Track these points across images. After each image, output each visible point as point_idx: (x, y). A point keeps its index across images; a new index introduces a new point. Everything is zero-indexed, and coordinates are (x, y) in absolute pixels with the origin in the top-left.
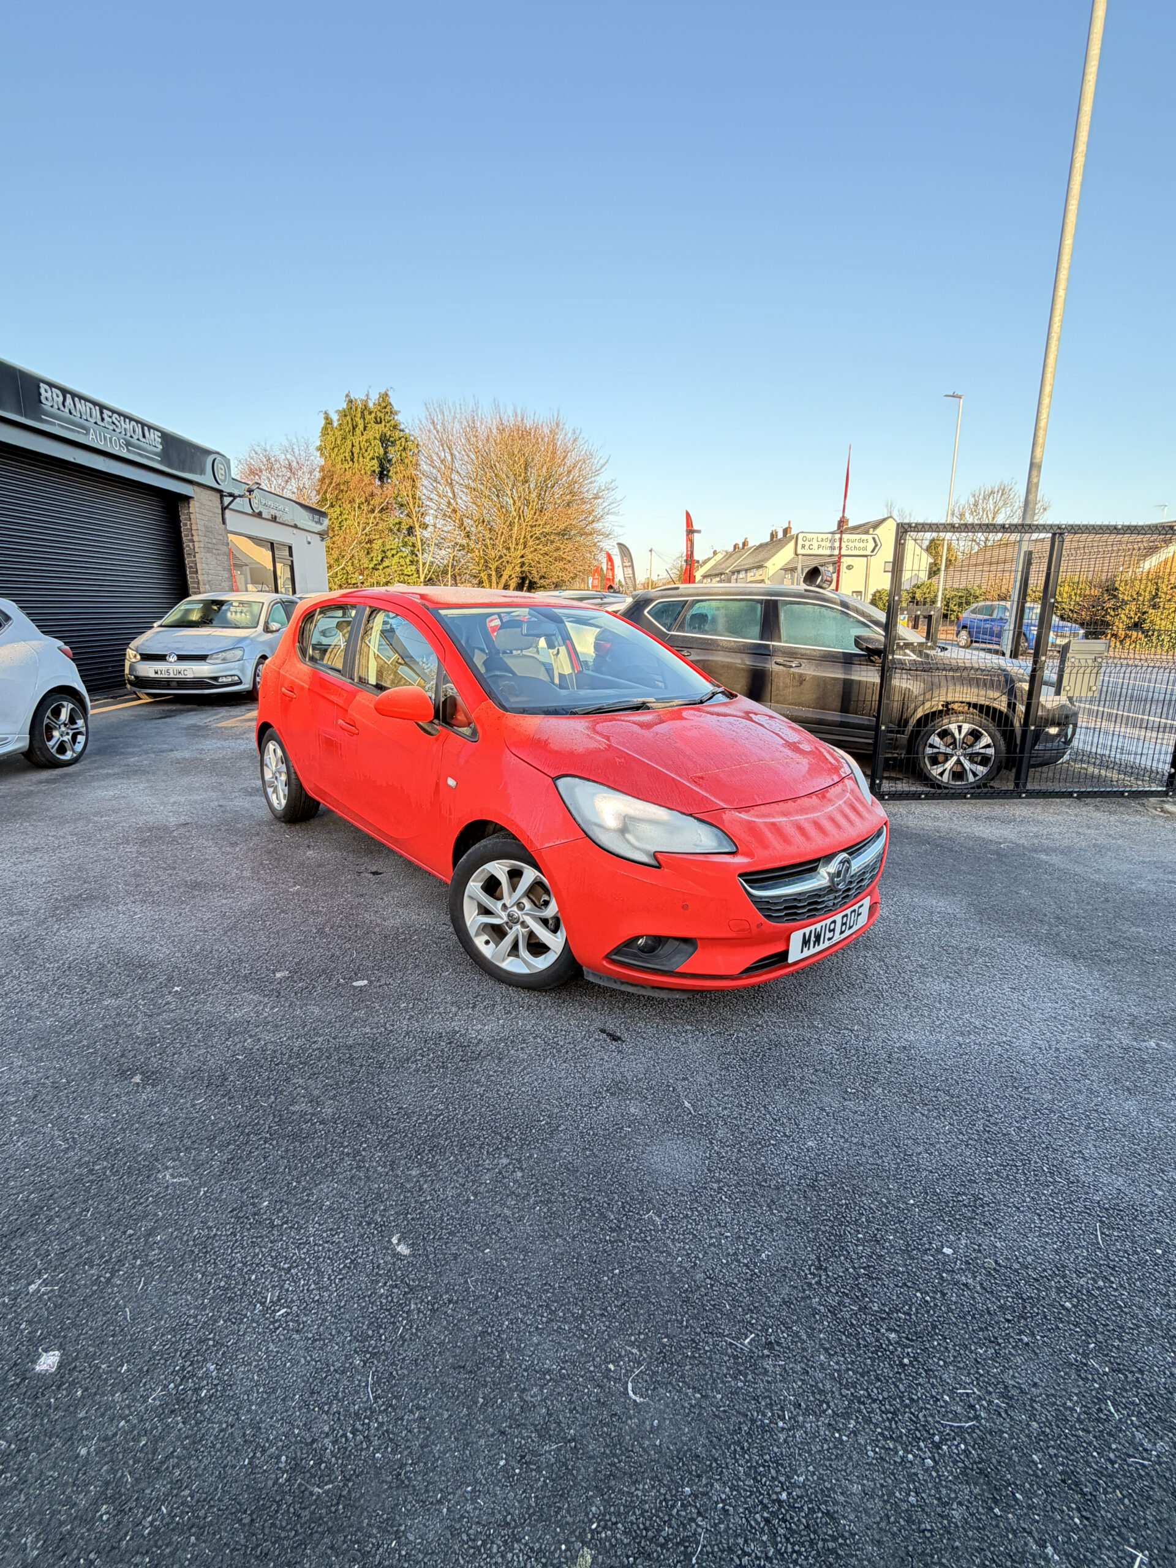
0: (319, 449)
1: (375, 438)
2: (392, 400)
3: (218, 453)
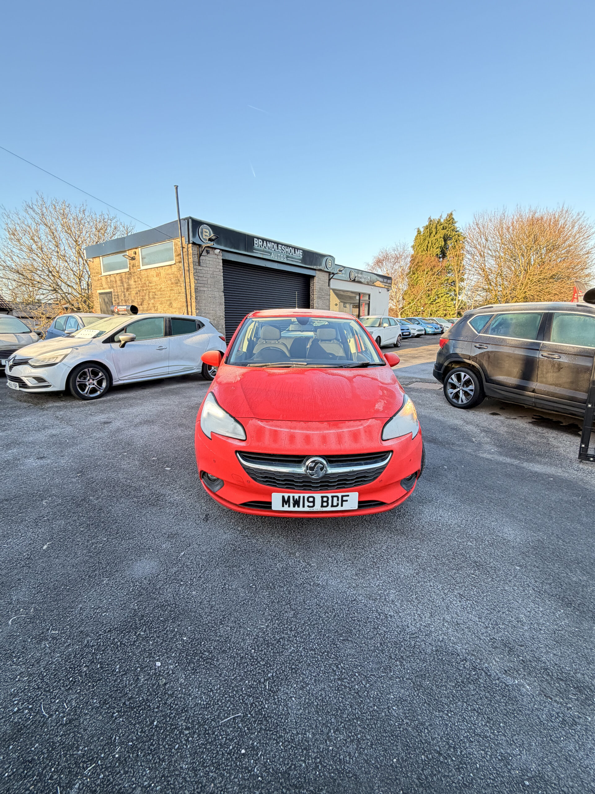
0: (413, 247)
1: (440, 237)
2: (454, 217)
3: (330, 256)
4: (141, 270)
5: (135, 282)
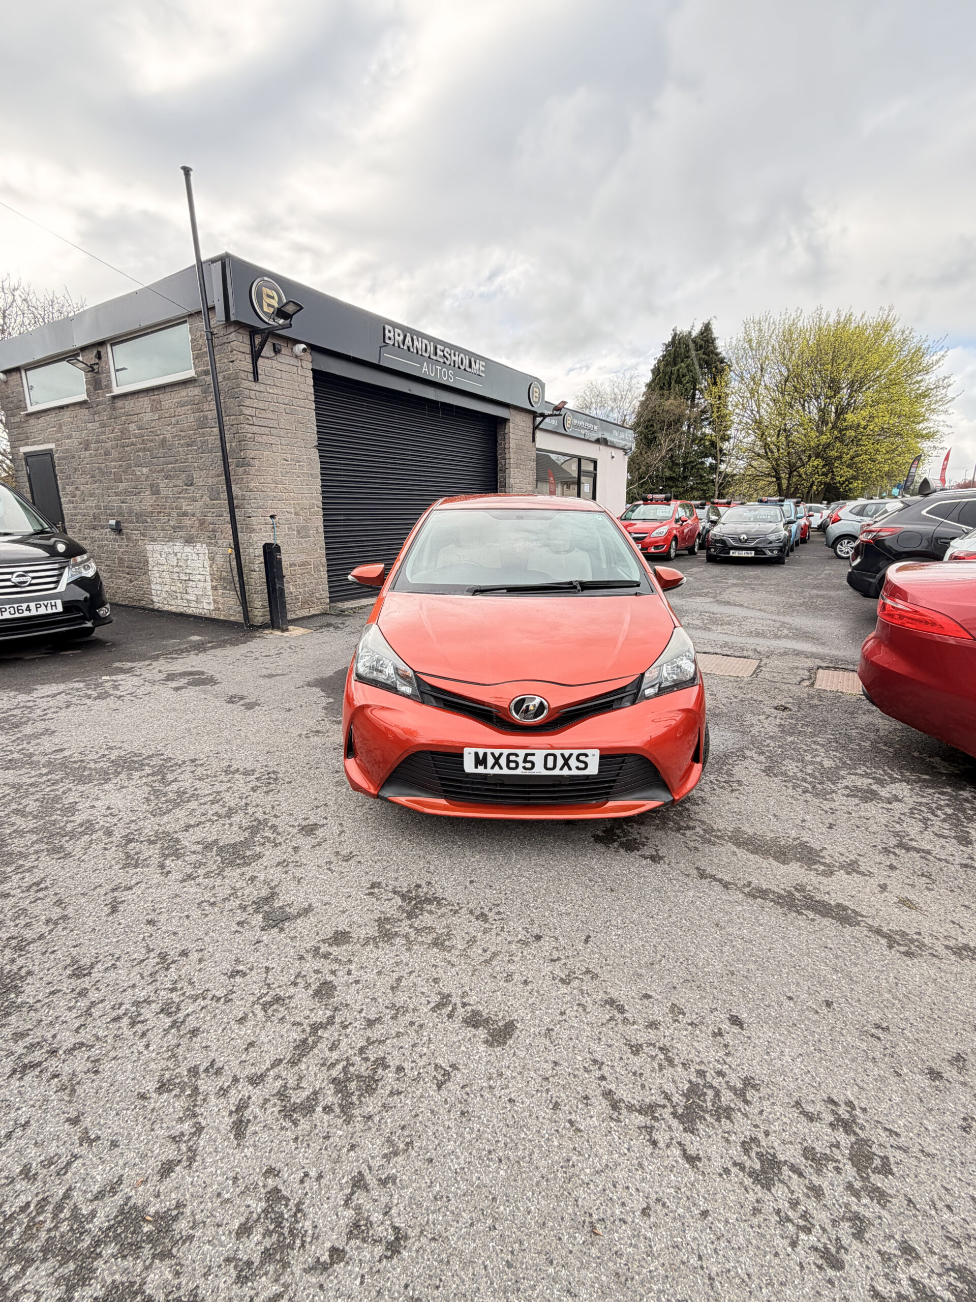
3: (535, 378)
4: (114, 397)
5: (103, 426)
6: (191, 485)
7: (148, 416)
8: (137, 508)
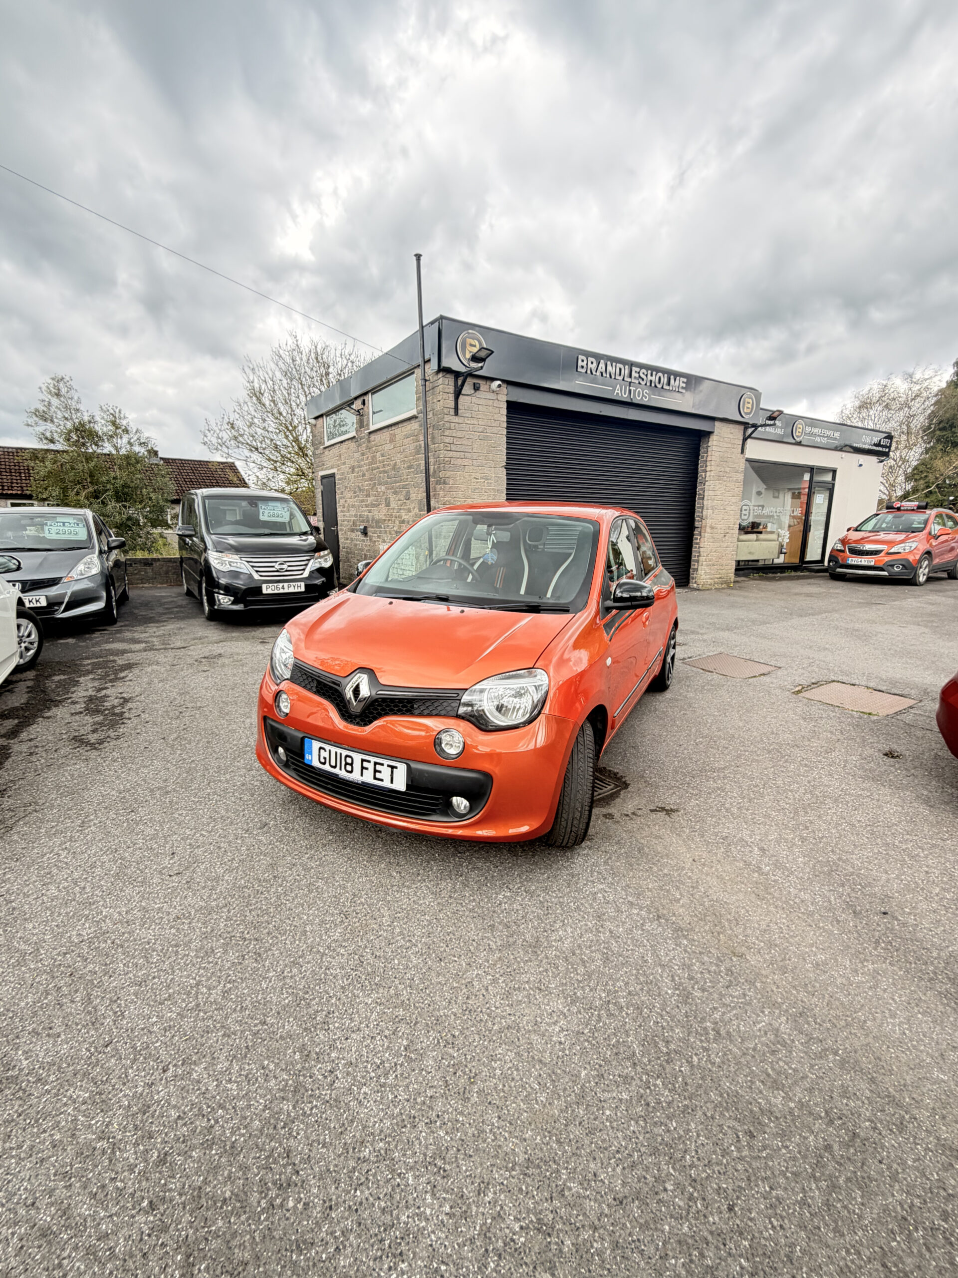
3: (750, 388)
4: (370, 433)
5: (363, 454)
6: (409, 499)
7: (388, 447)
8: (377, 517)
